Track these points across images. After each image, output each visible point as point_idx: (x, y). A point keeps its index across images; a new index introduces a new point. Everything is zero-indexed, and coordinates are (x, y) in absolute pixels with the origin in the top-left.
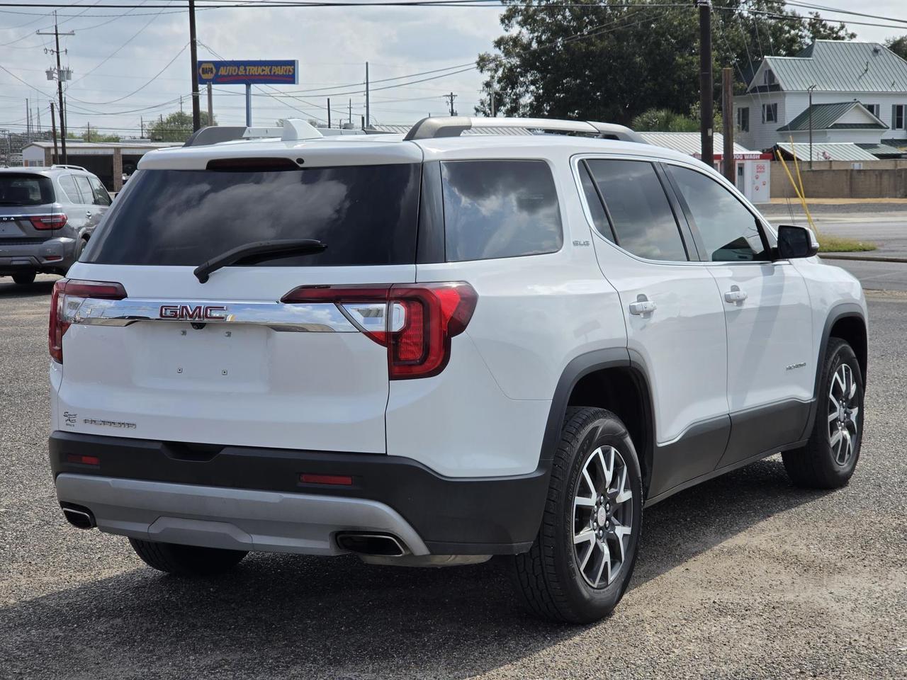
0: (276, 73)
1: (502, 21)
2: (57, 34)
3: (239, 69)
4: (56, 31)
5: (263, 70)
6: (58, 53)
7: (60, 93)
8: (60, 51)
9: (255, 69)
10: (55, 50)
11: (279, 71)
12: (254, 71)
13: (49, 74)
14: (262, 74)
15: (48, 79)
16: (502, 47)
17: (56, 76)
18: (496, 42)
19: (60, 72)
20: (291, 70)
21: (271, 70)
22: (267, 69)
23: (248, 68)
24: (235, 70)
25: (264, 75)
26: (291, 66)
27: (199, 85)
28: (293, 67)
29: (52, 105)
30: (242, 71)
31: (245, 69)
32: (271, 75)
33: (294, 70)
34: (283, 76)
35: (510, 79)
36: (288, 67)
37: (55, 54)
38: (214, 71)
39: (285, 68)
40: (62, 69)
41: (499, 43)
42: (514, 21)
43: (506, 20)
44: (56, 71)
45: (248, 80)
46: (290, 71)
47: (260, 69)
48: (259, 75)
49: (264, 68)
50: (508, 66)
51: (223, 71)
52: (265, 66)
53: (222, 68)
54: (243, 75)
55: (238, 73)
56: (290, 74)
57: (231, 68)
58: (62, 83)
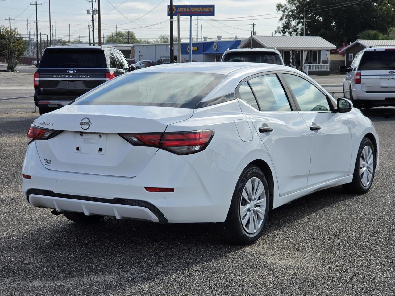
0: (205, 11)
3: (187, 9)
5: (198, 10)
6: (92, 2)
7: (93, 20)
8: (93, 0)
9: (195, 9)
11: (206, 10)
12: (194, 10)
13: (88, 12)
15: (88, 14)
17: (91, 12)
19: (93, 11)
21: (202, 9)
23: (191, 8)
24: (185, 9)
25: (199, 12)
28: (213, 8)
29: (89, 26)
30: (188, 10)
31: (190, 9)
32: (202, 12)
33: (213, 9)
34: (208, 12)
36: (211, 8)
37: (91, 2)
38: (175, 10)
39: (209, 8)
40: (94, 9)
44: (91, 11)
45: (191, 14)
46: (211, 10)
47: (197, 9)
48: (197, 12)
50: (290, 9)
51: (179, 10)
52: (199, 8)
53: (179, 8)
54: (189, 12)
55: (186, 11)
56: (211, 11)
57: (183, 8)
58: (94, 16)
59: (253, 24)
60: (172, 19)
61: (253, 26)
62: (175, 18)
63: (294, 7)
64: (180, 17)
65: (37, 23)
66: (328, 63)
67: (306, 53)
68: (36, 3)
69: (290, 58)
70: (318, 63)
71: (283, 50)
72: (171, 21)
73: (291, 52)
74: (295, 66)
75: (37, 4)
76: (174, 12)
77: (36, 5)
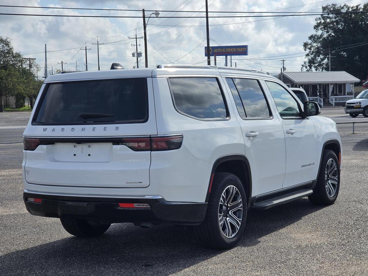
0: (239, 51)
1: (315, 28)
2: (136, 38)
3: (222, 50)
4: (136, 37)
5: (233, 50)
6: (137, 46)
7: (138, 62)
9: (230, 49)
10: (136, 44)
11: (240, 50)
13: (133, 55)
14: (233, 51)
15: (133, 57)
16: (312, 39)
17: (136, 55)
18: (309, 37)
19: (138, 54)
20: (245, 49)
21: (236, 50)
22: (235, 50)
23: (226, 49)
25: (233, 52)
26: (245, 48)
27: (210, 57)
29: (134, 67)
30: (224, 51)
31: (225, 50)
32: (236, 52)
33: (246, 49)
34: (242, 52)
35: (318, 53)
36: (244, 48)
38: (212, 50)
39: (242, 48)
40: (138, 52)
41: (311, 38)
42: (320, 28)
43: (316, 27)
44: (136, 53)
45: (226, 54)
48: (231, 52)
49: (233, 49)
50: (316, 47)
51: (215, 51)
52: (234, 48)
53: (215, 49)
54: (224, 52)
55: (222, 51)
56: (245, 51)
57: (219, 49)
58: (138, 58)
59: (283, 61)
60: (210, 59)
61: (283, 63)
62: (212, 58)
63: (319, 45)
64: (217, 57)
65: (87, 66)
66: (352, 95)
67: (332, 86)
68: (86, 48)
69: (318, 91)
70: (344, 95)
71: (310, 85)
72: (208, 61)
73: (318, 86)
74: (322, 99)
76: (211, 53)
77: (86, 49)
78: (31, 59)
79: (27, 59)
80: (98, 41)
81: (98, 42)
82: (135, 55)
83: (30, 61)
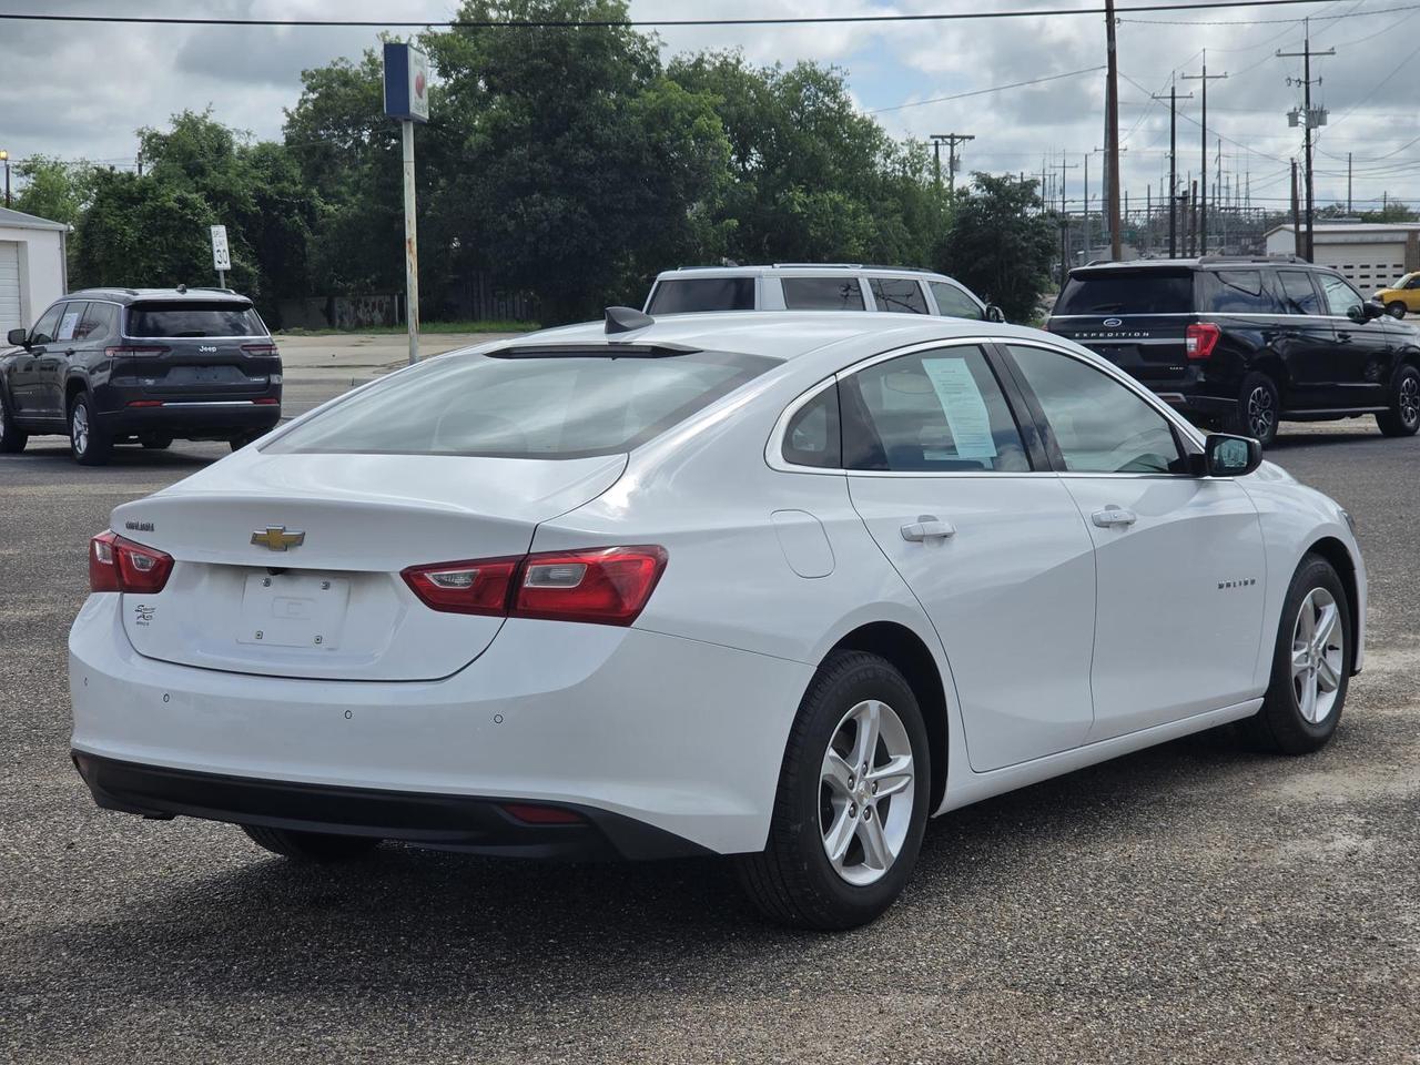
2: (1307, 55)
4: (1307, 49)
6: (1307, 83)
7: (1308, 147)
8: (1311, 79)
10: (1303, 79)
13: (1293, 121)
15: (1291, 125)
17: (1302, 119)
19: (1309, 115)
29: (1294, 166)
37: (1303, 85)
40: (1312, 108)
44: (1303, 113)
58: (1312, 130)
65: (1173, 159)
68: (1173, 92)
75: (1176, 94)
77: (1173, 97)
78: (957, 137)
79: (943, 137)
80: (1204, 68)
81: (1204, 70)
82: (1300, 119)
83: (952, 145)
